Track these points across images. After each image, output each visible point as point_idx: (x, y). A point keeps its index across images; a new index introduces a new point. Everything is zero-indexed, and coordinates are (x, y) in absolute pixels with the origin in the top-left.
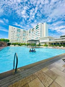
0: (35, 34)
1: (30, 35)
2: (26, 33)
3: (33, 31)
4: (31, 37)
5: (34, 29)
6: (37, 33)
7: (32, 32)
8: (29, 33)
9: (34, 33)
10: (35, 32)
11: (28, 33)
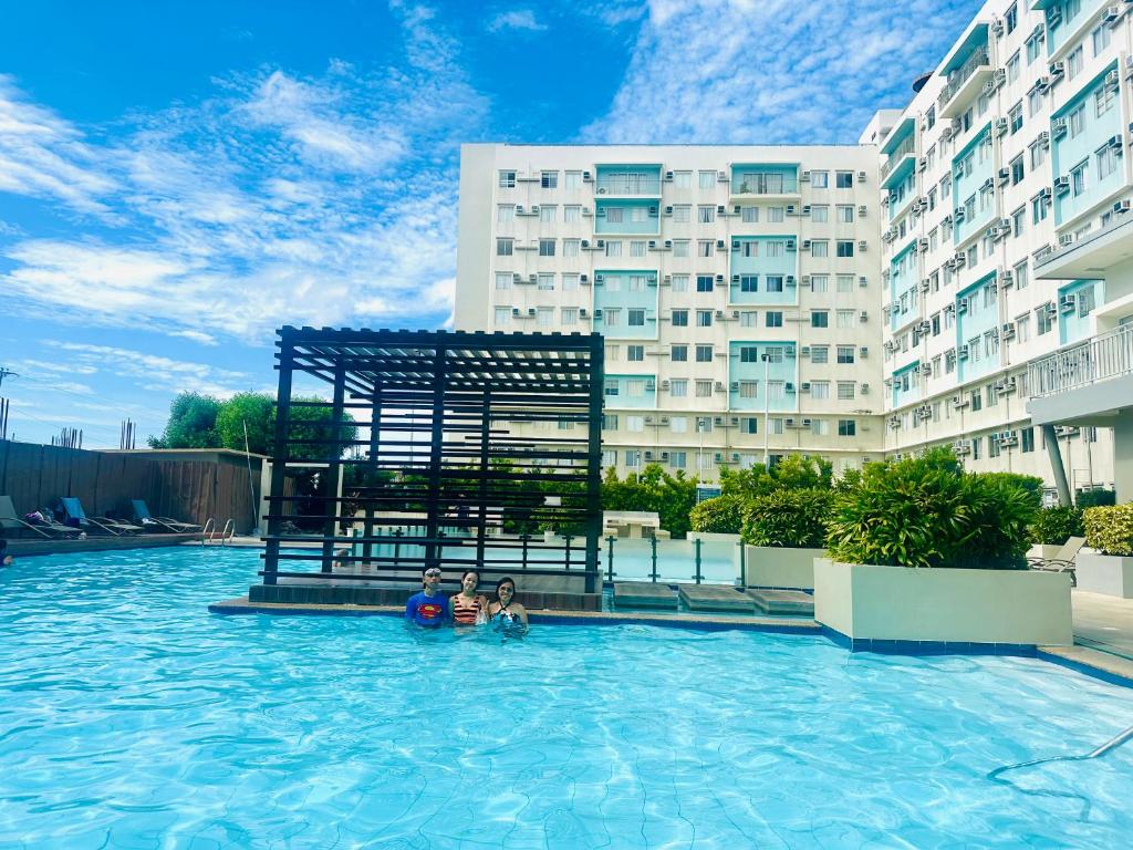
0: (1039, 179)
1: (917, 230)
2: (804, 229)
3: (962, 120)
4: (946, 295)
5: (1001, 50)
6: (1071, 152)
7: (942, 165)
8: (896, 188)
9: (1014, 145)
10: (1038, 123)
11: (857, 195)
